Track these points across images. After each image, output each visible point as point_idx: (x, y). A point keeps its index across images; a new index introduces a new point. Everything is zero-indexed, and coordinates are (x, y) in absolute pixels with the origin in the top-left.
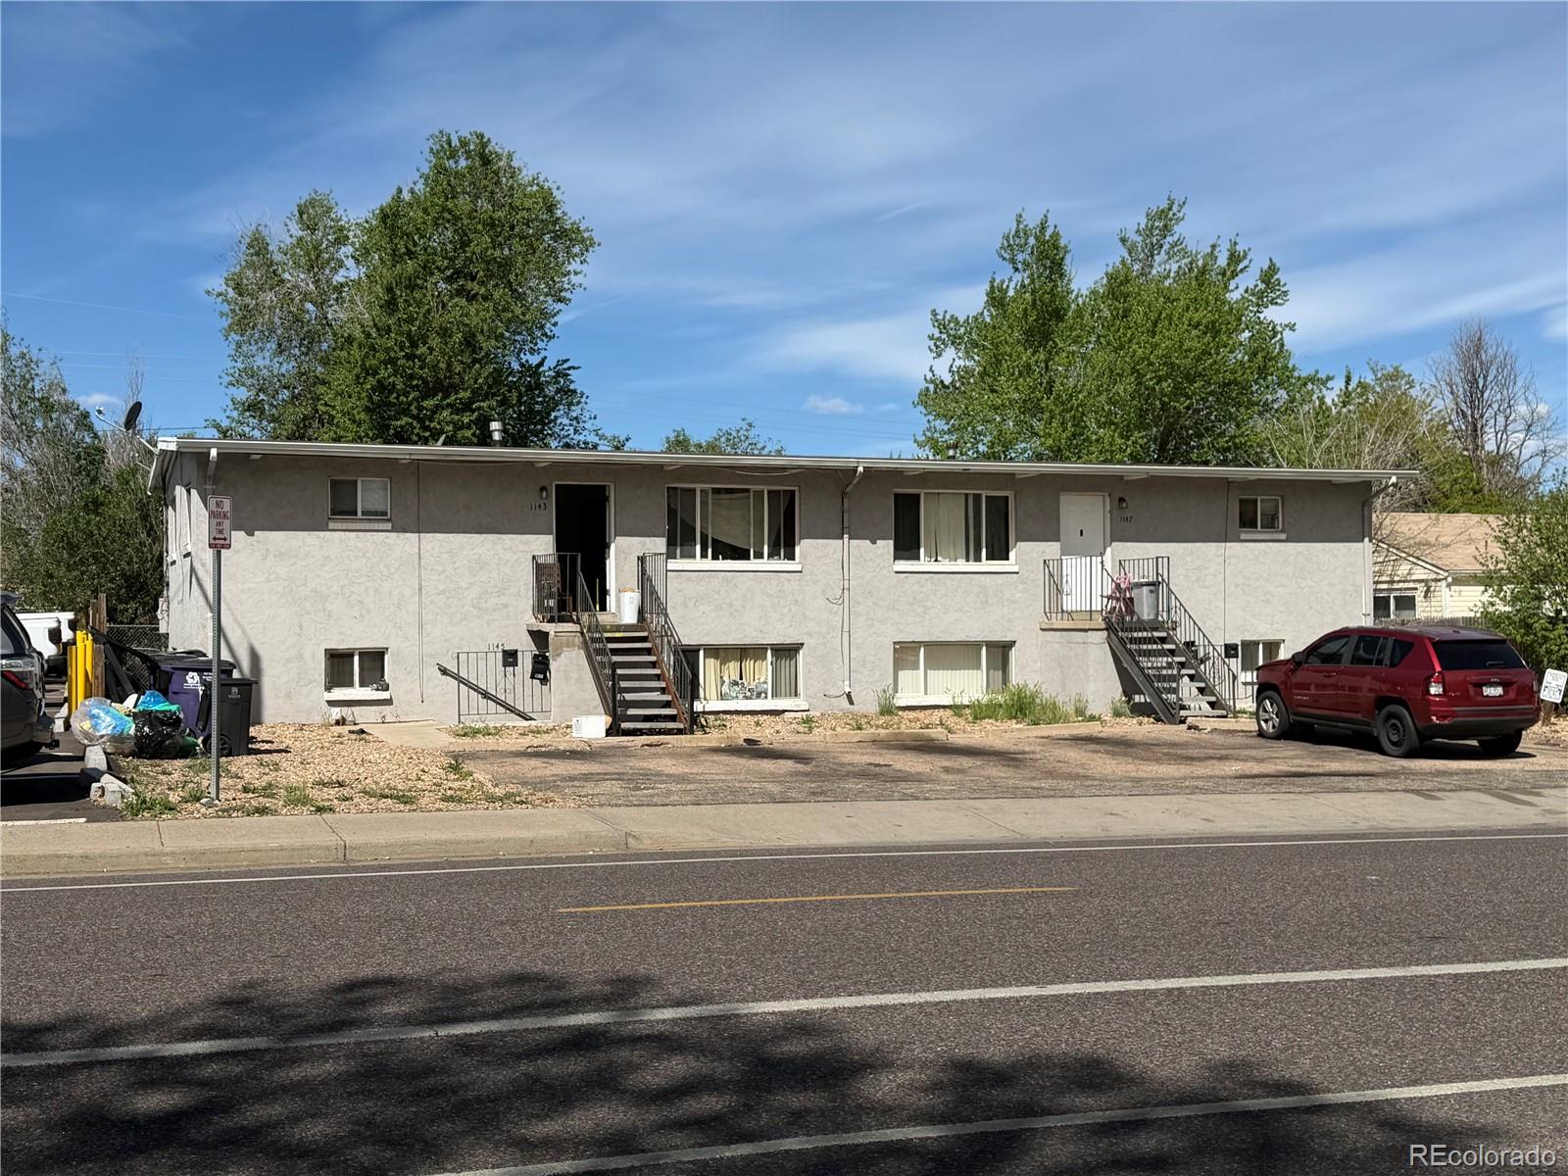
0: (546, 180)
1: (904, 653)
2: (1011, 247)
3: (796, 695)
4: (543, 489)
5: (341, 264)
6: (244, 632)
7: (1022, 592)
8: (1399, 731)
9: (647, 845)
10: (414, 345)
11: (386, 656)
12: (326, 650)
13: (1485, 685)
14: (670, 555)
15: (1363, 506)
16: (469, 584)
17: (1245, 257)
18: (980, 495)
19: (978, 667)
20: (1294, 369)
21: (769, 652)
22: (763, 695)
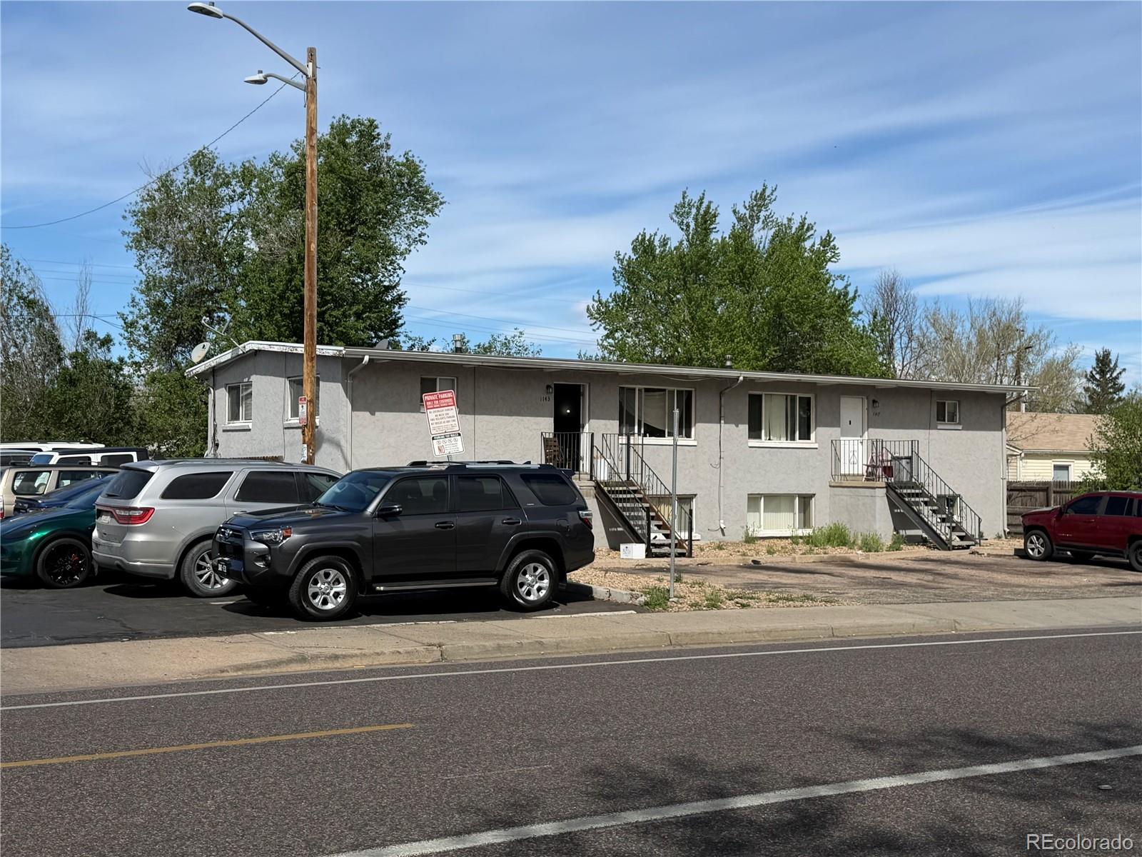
4: (548, 387)
7: (819, 461)
14: (622, 433)
15: (1004, 408)
18: (795, 396)
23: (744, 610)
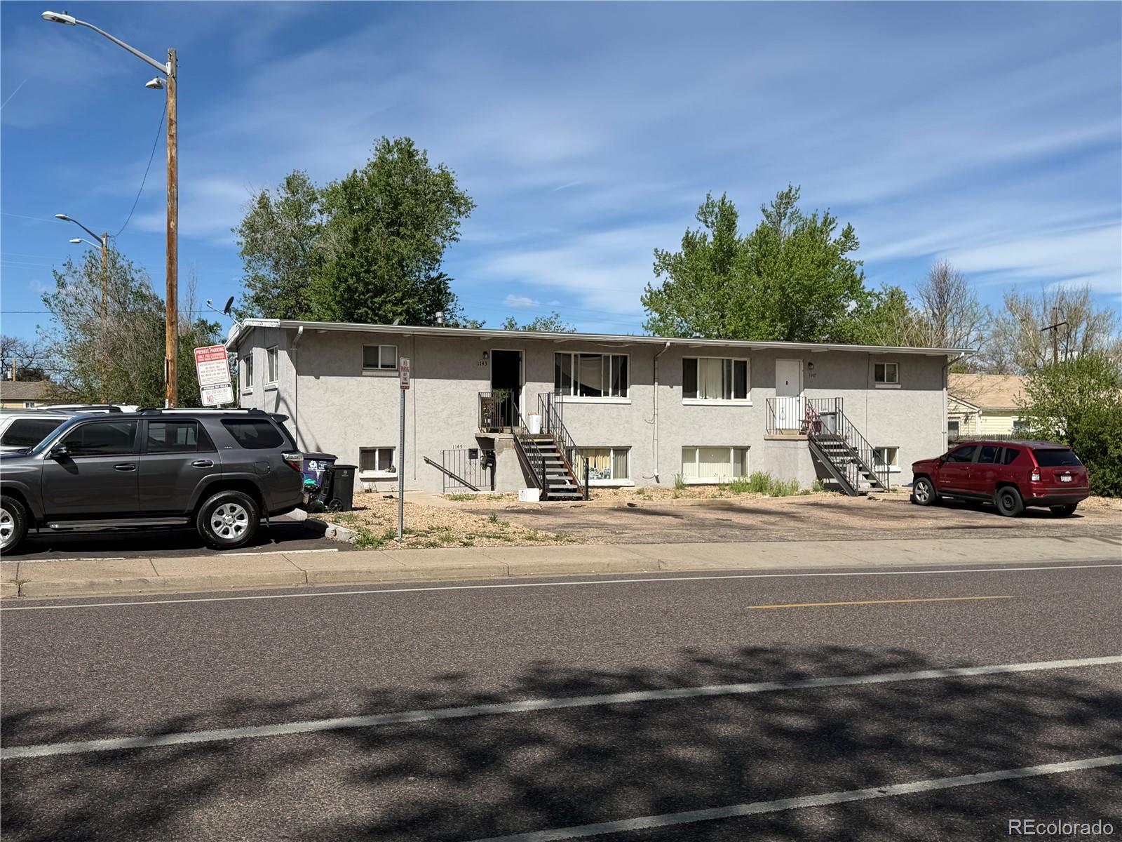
0: (446, 167)
1: (688, 453)
2: (705, 212)
3: (626, 477)
4: (485, 353)
5: (313, 214)
6: (313, 436)
7: (754, 417)
8: (1011, 502)
9: (670, 567)
10: (370, 265)
11: (394, 452)
12: (360, 448)
13: (1062, 475)
14: (557, 393)
15: (943, 369)
16: (442, 409)
17: (834, 222)
18: (731, 360)
19: (728, 461)
20: (864, 288)
21: (612, 451)
22: (608, 477)
23: (465, 548)
